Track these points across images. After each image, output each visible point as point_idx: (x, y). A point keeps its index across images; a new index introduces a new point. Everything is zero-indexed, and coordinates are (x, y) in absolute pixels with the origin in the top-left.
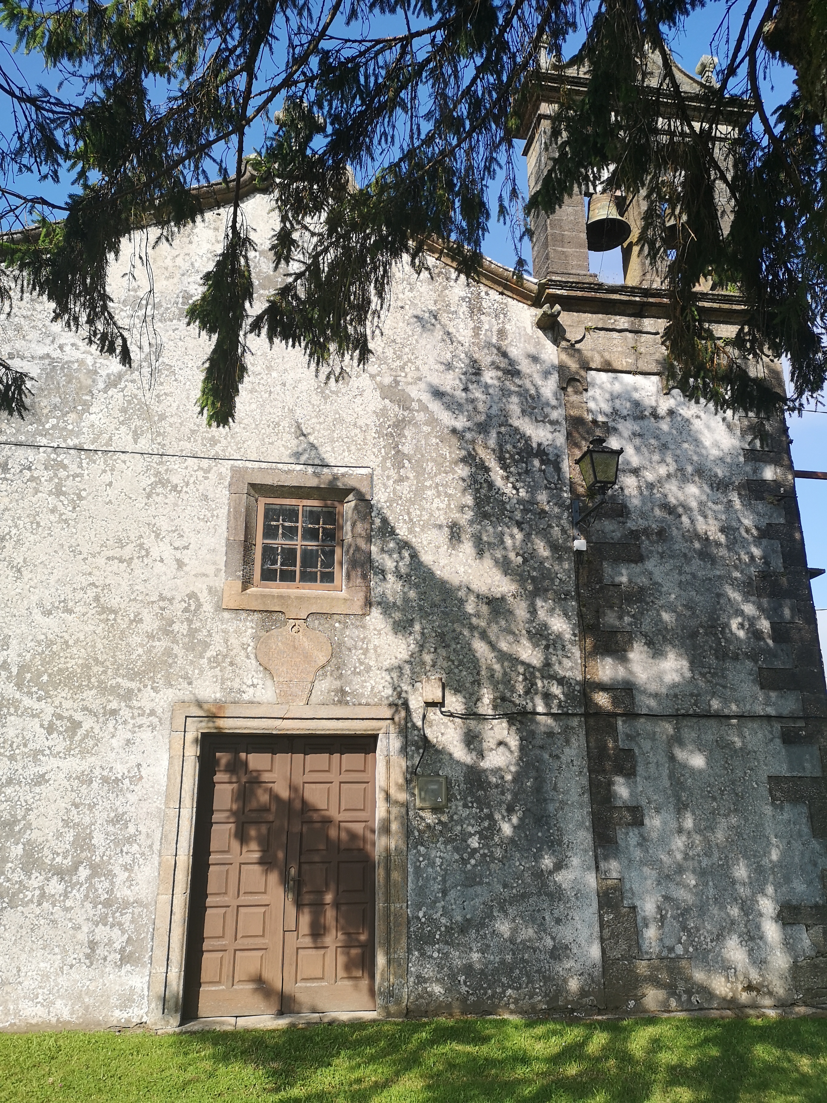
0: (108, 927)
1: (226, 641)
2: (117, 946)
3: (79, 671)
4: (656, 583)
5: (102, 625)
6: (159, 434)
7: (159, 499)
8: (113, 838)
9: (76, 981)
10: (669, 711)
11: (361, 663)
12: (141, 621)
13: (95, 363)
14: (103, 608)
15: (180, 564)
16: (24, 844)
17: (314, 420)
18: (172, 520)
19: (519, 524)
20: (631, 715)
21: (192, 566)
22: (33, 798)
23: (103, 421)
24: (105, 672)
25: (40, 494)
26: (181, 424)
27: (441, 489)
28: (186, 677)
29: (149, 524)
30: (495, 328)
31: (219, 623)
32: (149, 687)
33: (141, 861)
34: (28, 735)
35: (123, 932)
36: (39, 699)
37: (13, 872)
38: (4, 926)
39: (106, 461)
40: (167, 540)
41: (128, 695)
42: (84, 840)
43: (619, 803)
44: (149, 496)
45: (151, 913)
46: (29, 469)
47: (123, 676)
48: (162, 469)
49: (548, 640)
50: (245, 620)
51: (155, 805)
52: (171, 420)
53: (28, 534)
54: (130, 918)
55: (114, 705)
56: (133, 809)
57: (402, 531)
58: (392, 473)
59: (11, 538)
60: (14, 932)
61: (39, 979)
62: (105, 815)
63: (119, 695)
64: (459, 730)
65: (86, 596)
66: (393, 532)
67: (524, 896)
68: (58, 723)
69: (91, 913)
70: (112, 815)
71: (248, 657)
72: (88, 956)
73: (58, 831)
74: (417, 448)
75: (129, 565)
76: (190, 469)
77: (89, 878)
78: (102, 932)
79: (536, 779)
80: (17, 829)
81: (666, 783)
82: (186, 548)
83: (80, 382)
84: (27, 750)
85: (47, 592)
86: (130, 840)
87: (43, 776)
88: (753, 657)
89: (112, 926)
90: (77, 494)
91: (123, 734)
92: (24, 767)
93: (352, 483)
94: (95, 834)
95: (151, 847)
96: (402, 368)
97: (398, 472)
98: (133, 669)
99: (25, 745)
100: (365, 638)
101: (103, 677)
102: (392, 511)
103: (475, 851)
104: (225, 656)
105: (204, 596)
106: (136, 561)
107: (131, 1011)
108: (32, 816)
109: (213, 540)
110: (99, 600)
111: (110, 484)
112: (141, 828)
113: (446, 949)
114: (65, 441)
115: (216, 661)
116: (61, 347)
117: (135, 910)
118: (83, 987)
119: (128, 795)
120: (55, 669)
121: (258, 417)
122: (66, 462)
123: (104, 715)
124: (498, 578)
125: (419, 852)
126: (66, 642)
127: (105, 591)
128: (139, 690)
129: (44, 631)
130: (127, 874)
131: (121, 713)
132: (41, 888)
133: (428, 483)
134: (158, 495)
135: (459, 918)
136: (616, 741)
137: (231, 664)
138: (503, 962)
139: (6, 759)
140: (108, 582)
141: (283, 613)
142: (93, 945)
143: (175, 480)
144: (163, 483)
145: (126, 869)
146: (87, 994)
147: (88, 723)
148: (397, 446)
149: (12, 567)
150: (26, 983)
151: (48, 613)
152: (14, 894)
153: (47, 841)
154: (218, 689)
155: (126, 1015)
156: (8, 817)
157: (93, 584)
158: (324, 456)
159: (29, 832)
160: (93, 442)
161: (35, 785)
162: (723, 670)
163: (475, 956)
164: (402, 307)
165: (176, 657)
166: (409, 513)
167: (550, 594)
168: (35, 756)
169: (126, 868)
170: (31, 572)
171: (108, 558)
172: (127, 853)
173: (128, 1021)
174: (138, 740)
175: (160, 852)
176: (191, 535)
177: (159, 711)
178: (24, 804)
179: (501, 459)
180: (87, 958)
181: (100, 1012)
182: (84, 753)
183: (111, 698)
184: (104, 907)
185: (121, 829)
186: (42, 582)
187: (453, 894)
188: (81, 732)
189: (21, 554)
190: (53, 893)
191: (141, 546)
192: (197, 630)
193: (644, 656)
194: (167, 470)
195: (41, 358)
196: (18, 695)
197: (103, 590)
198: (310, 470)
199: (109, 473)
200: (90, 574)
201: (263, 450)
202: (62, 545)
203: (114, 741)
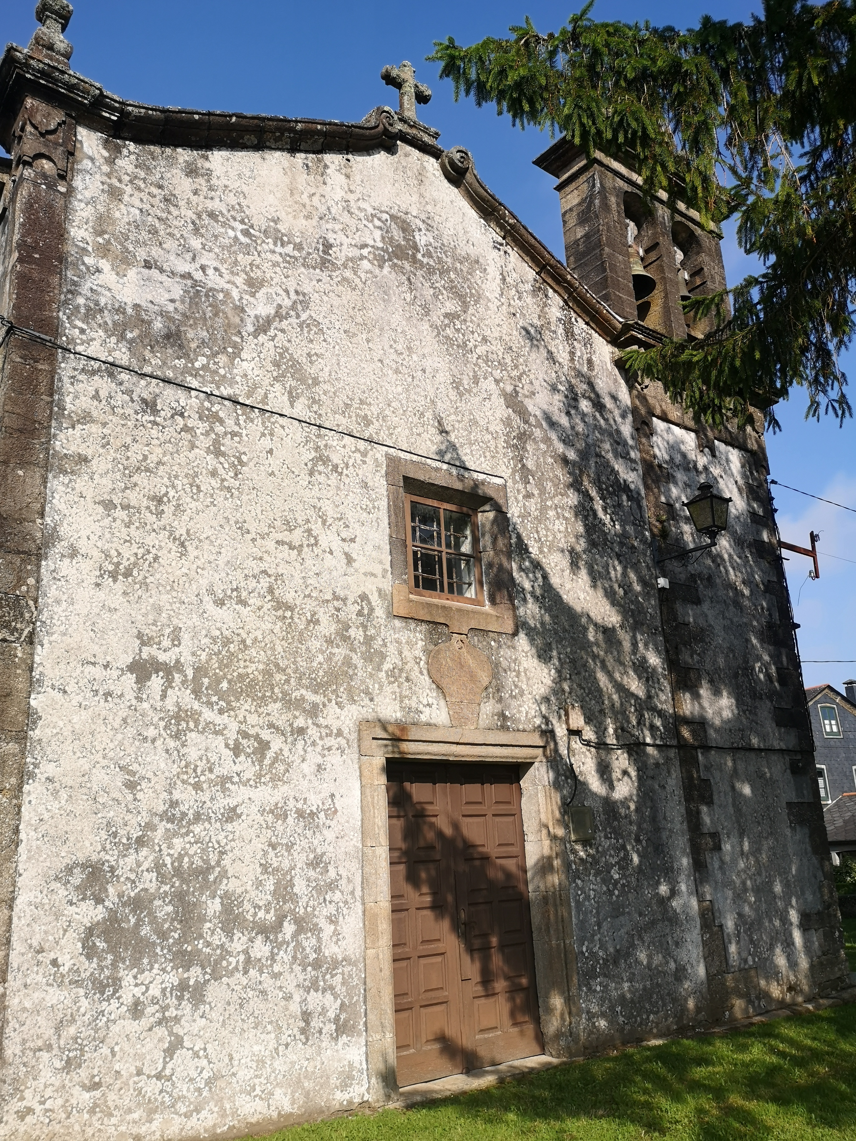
0: (320, 992)
1: (400, 653)
2: (331, 1014)
3: (260, 678)
4: (710, 626)
5: (280, 624)
6: (314, 401)
7: (322, 478)
8: (314, 884)
9: (293, 1063)
10: (728, 745)
11: (516, 686)
12: (317, 622)
13: (241, 298)
14: (278, 602)
15: (349, 560)
16: (221, 898)
17: (453, 417)
18: (337, 506)
19: (618, 556)
20: (706, 748)
21: (361, 563)
22: (226, 837)
23: (256, 372)
24: (287, 681)
25: (197, 450)
26: (335, 393)
27: (559, 510)
28: (367, 693)
29: (314, 507)
30: (585, 357)
31: (392, 632)
32: (334, 702)
33: (345, 911)
34: (214, 758)
35: (336, 996)
36: (221, 712)
37: (213, 933)
38: (210, 1004)
39: (263, 423)
40: (334, 529)
41: (314, 711)
42: (285, 888)
43: (705, 831)
44: (311, 474)
45: (360, 971)
46: (182, 415)
47: (307, 688)
48: (322, 444)
49: (647, 673)
50: (415, 630)
51: (352, 843)
52: (326, 387)
53: (189, 500)
54: (340, 980)
55: (300, 722)
56: (331, 849)
57: (534, 550)
58: (521, 486)
59: (169, 501)
60: (221, 1010)
61: (254, 1066)
62: (303, 857)
63: (304, 710)
64: (594, 760)
65: (259, 586)
66: (527, 551)
67: (653, 923)
68: (244, 742)
69: (301, 977)
70: (312, 856)
71: (421, 673)
72: (303, 1031)
73: (257, 879)
74: (538, 466)
75: (300, 553)
76: (348, 449)
77: (295, 935)
78: (315, 999)
79: (651, 808)
80: (211, 878)
81: (731, 810)
82: (353, 540)
83: (227, 317)
84: (213, 777)
85: (217, 576)
86: (332, 886)
87: (234, 809)
88: (770, 698)
89: (324, 991)
90: (237, 458)
91: (314, 758)
92: (212, 799)
93: (491, 493)
94: (296, 881)
95: (352, 893)
96: (520, 379)
97: (526, 488)
98: (315, 680)
99: (211, 771)
100: (516, 659)
101: (286, 687)
102: (525, 528)
103: (617, 882)
104: (401, 670)
105: (374, 598)
106: (305, 549)
107: (351, 1090)
108: (226, 861)
109: (377, 535)
110: (273, 593)
111: (270, 452)
112: (342, 871)
113: (605, 981)
114: (218, 388)
115: (393, 675)
116: (203, 268)
117: (345, 969)
118: (301, 1069)
119: (325, 832)
120: (235, 674)
121: (404, 402)
122: (221, 414)
123: (292, 732)
124: (608, 607)
125: (577, 885)
126: (243, 641)
127: (279, 582)
128: (324, 705)
129: (219, 625)
130: (332, 927)
131: (309, 731)
132: (246, 952)
133: (549, 503)
134: (320, 473)
135: (611, 950)
136: (698, 772)
137: (408, 680)
138: (645, 989)
139: (190, 788)
140: (280, 571)
141: (447, 625)
142: (306, 1016)
143: (336, 459)
144: (325, 460)
145: (332, 922)
146: (305, 1077)
147: (276, 744)
148: (522, 459)
149: (175, 539)
150: (240, 1074)
151: (220, 603)
152: (217, 962)
153: (246, 892)
154: (397, 708)
155: (347, 1097)
156: (200, 863)
157: (264, 572)
158: (464, 458)
159: (225, 881)
160: (249, 395)
161: (227, 821)
162: (756, 707)
163: (626, 985)
164: (514, 315)
165: (356, 668)
166: (538, 532)
167: (645, 628)
168: (223, 785)
169: (332, 920)
170: (197, 548)
171: (278, 542)
172: (330, 902)
173: (350, 1102)
174: (329, 765)
175: (363, 898)
176: (357, 526)
177: (346, 731)
178: (216, 846)
179: (600, 490)
180: (302, 1034)
181: (321, 1097)
182: (276, 779)
183: (297, 713)
184: (314, 969)
185: (322, 874)
186: (210, 562)
187: (605, 926)
188: (270, 754)
189: (183, 524)
190: (259, 957)
191: (309, 531)
192: (372, 638)
193: (709, 692)
194: (326, 446)
195: (183, 276)
196: (196, 706)
197: (276, 580)
198: (454, 471)
199: (268, 437)
200: (261, 559)
201: (413, 440)
202: (227, 519)
203: (304, 766)
